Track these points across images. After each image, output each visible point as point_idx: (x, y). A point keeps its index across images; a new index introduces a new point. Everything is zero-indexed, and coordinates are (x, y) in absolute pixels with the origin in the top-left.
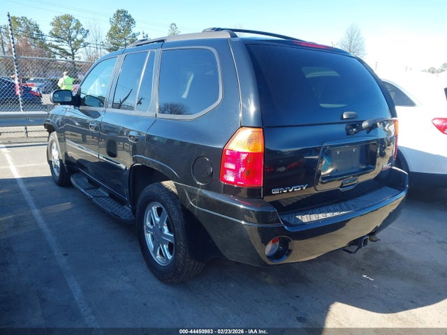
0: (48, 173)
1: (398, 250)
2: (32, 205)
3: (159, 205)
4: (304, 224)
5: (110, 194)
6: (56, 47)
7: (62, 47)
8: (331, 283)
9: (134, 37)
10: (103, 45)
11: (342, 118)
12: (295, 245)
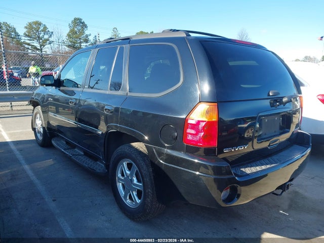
0: (33, 137)
1: (301, 191)
2: (23, 162)
3: (130, 161)
4: (248, 175)
5: (84, 152)
6: (29, 44)
7: (33, 44)
8: (258, 217)
9: (87, 37)
10: (64, 43)
11: (269, 95)
12: (243, 190)
